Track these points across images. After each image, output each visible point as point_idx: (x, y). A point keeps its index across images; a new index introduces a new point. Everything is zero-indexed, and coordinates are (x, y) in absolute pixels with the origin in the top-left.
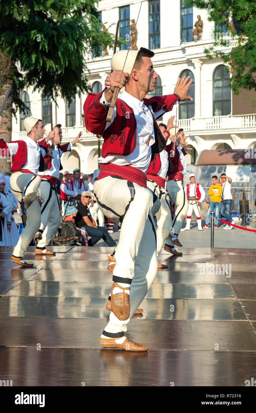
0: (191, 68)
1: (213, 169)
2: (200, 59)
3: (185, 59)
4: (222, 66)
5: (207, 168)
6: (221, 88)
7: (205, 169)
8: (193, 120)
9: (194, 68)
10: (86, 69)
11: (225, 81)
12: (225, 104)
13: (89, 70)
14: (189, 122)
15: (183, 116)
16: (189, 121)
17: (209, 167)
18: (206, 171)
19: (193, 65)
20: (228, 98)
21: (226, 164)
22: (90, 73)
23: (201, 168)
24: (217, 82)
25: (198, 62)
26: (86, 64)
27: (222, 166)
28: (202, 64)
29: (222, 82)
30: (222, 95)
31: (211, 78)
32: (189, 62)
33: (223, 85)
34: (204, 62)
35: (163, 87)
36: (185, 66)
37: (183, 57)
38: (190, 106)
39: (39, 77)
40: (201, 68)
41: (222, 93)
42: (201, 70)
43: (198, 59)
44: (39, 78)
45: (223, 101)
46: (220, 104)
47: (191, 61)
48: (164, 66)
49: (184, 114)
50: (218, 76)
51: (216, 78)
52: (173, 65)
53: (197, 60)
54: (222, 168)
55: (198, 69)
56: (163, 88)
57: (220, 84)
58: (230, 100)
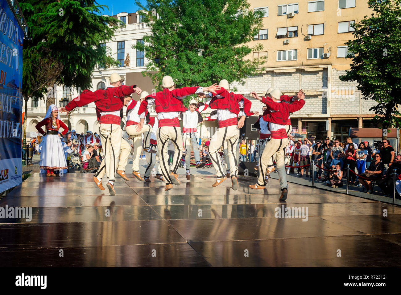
0: (104, 81)
3: (101, 77)
9: (106, 81)
19: (105, 80)
32: (103, 78)
36: (101, 80)
37: (100, 76)
47: (104, 78)
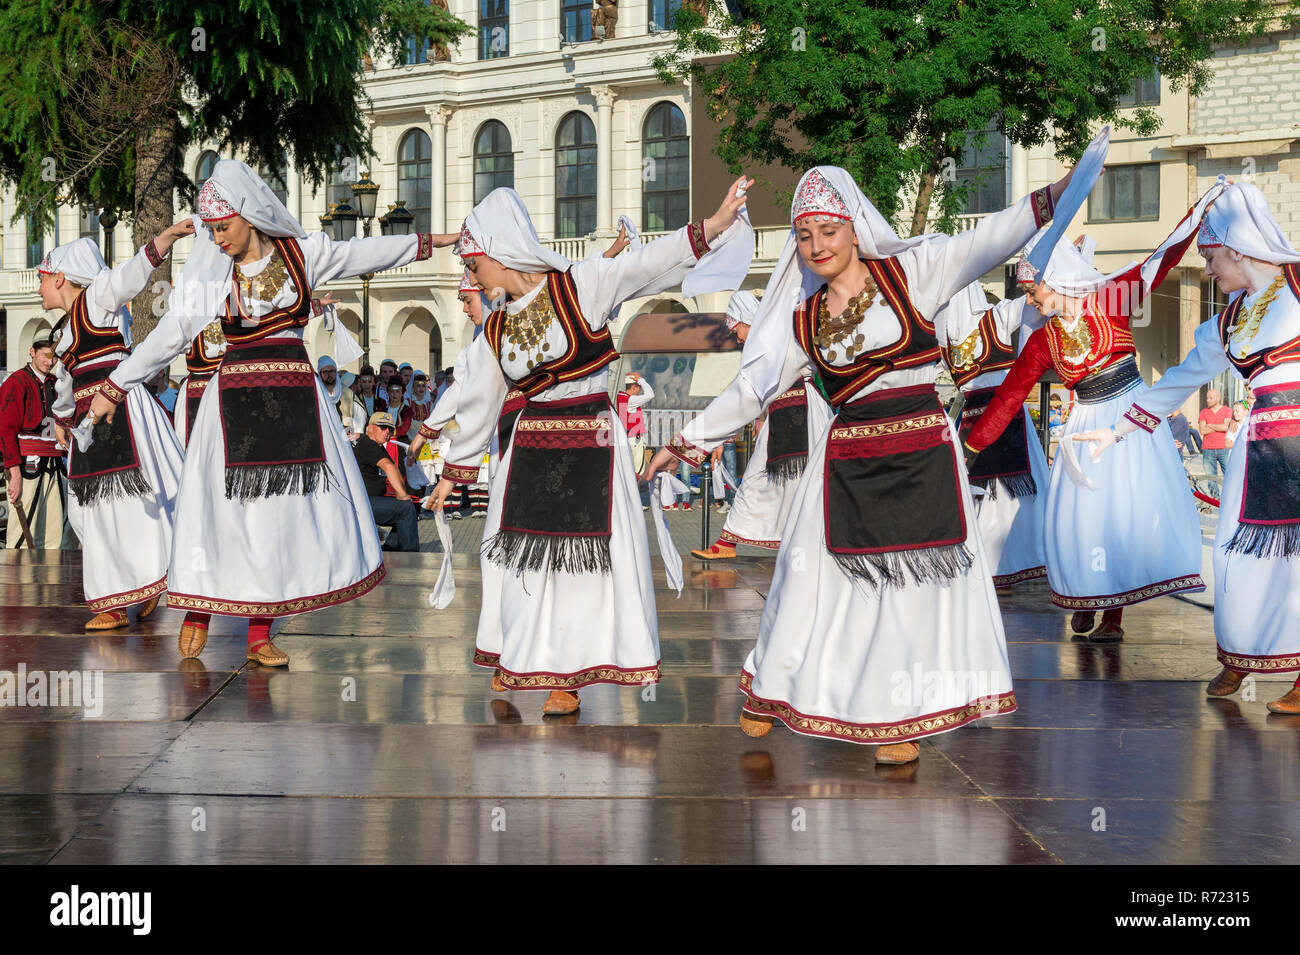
0: (587, 109)
1: (662, 363)
2: (611, 87)
3: (572, 85)
4: (667, 105)
5: (646, 358)
6: (664, 161)
7: (640, 363)
8: (593, 240)
9: (596, 109)
10: (363, 99)
11: (675, 144)
12: (675, 201)
13: (370, 101)
14: (580, 244)
15: (566, 230)
16: (583, 242)
17: (651, 357)
18: (644, 367)
19: (593, 101)
20: (680, 187)
21: (695, 352)
22: (372, 109)
23: (631, 359)
24: (653, 145)
25: (606, 94)
26: (365, 85)
27: (686, 355)
28: (615, 99)
29: (667, 146)
30: (666, 179)
31: (637, 135)
32: (583, 92)
33: (667, 153)
34: (620, 93)
35: (515, 155)
36: (572, 104)
37: (568, 81)
38: (585, 204)
39: (237, 117)
40: (612, 108)
41: (667, 174)
42: (612, 113)
43: (607, 85)
44: (234, 118)
45: (666, 194)
46: (661, 201)
47: (588, 91)
48: (519, 101)
49: (568, 225)
50: (657, 130)
51: (649, 136)
52: (540, 98)
53: (604, 88)
54: (685, 361)
55: (604, 111)
56: (516, 157)
57: (661, 149)
58: (688, 191)
